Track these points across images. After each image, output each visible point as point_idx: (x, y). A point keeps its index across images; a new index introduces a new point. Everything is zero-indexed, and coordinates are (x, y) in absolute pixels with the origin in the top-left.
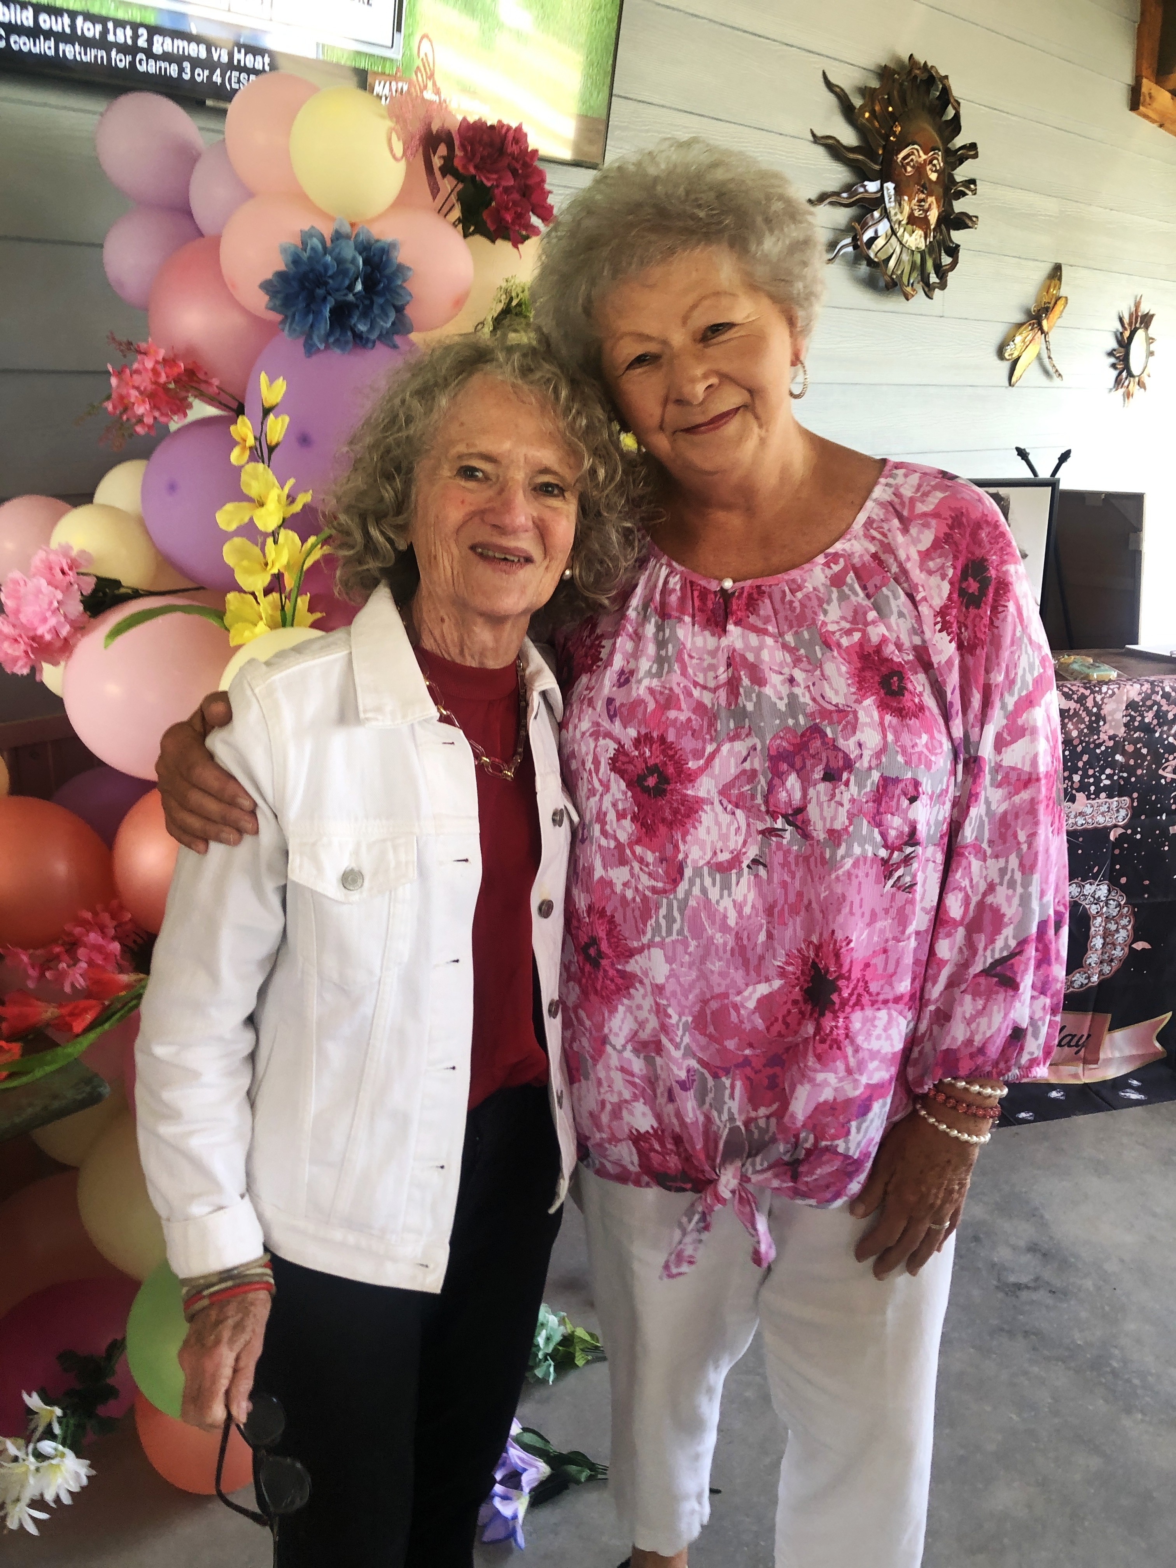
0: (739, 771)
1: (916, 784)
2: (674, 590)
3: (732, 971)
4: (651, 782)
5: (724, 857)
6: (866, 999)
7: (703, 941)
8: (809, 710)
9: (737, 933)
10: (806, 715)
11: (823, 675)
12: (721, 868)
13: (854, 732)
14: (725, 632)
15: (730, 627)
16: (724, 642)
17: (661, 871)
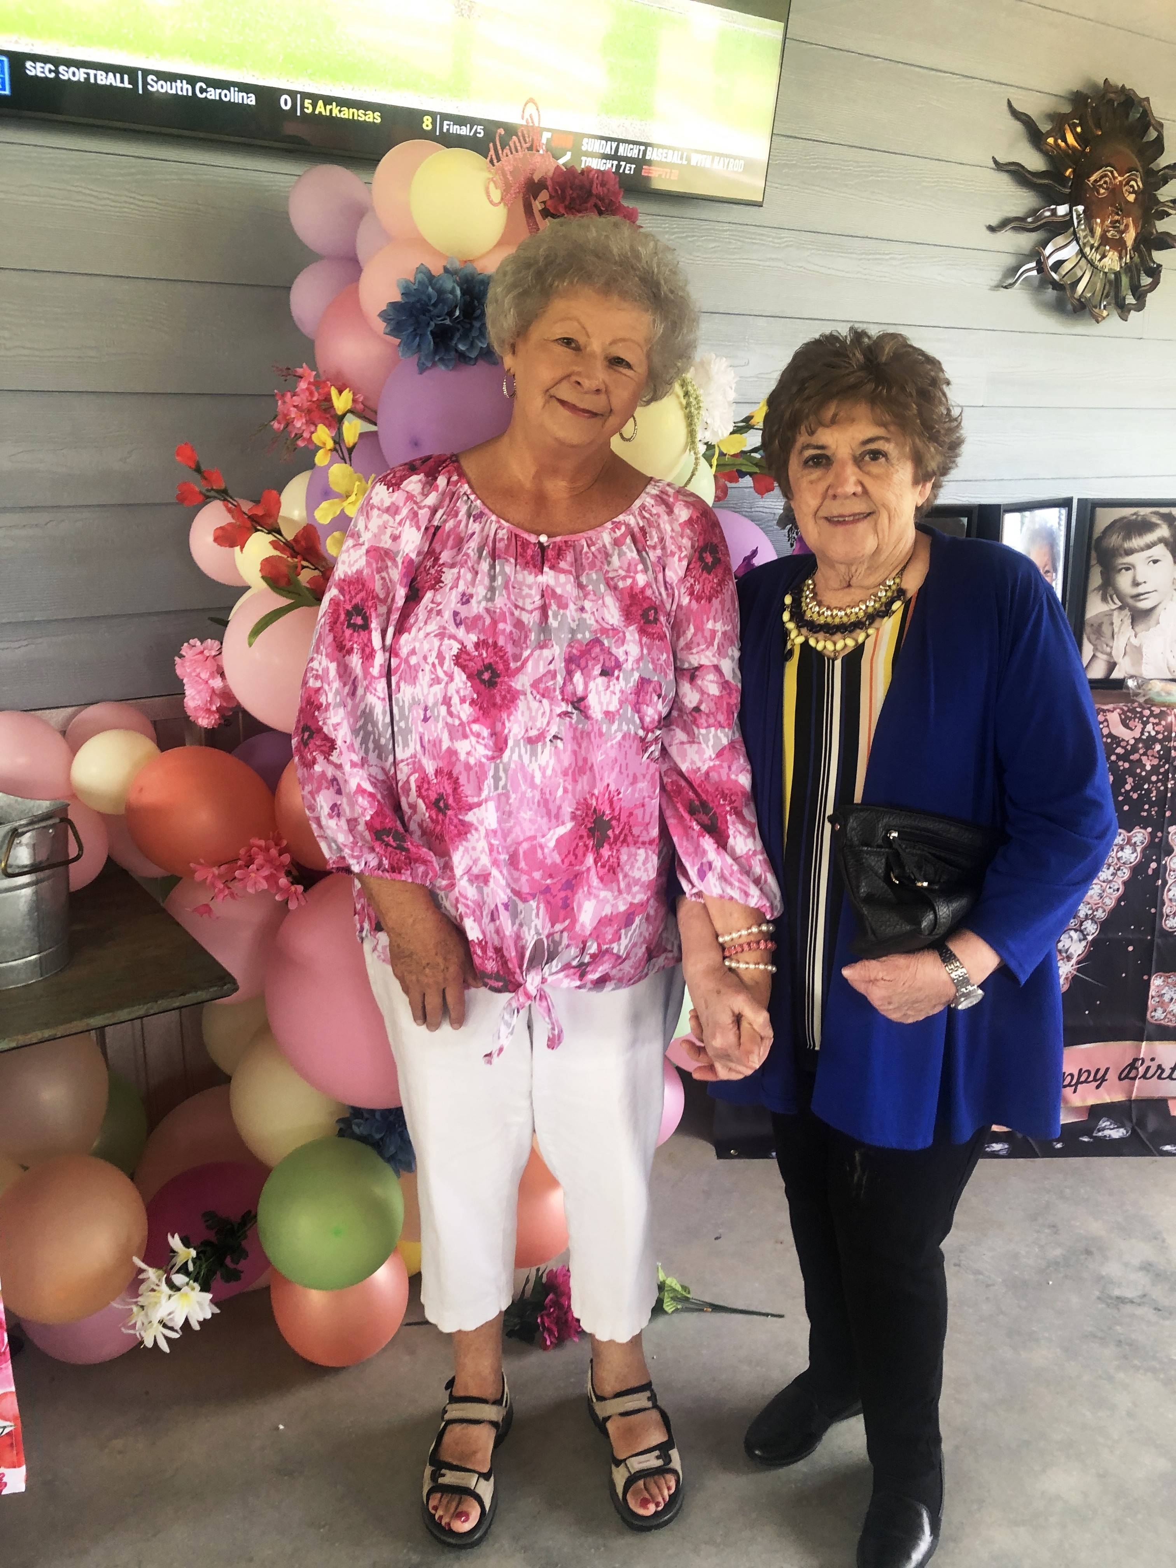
0: (546, 671)
1: (661, 686)
2: (502, 540)
3: (539, 819)
4: (486, 676)
5: (533, 733)
6: (630, 839)
7: (519, 795)
8: (593, 629)
9: (542, 790)
10: (590, 632)
11: (603, 603)
12: (531, 741)
13: (623, 644)
14: (542, 572)
15: (546, 569)
16: (541, 579)
17: (491, 743)
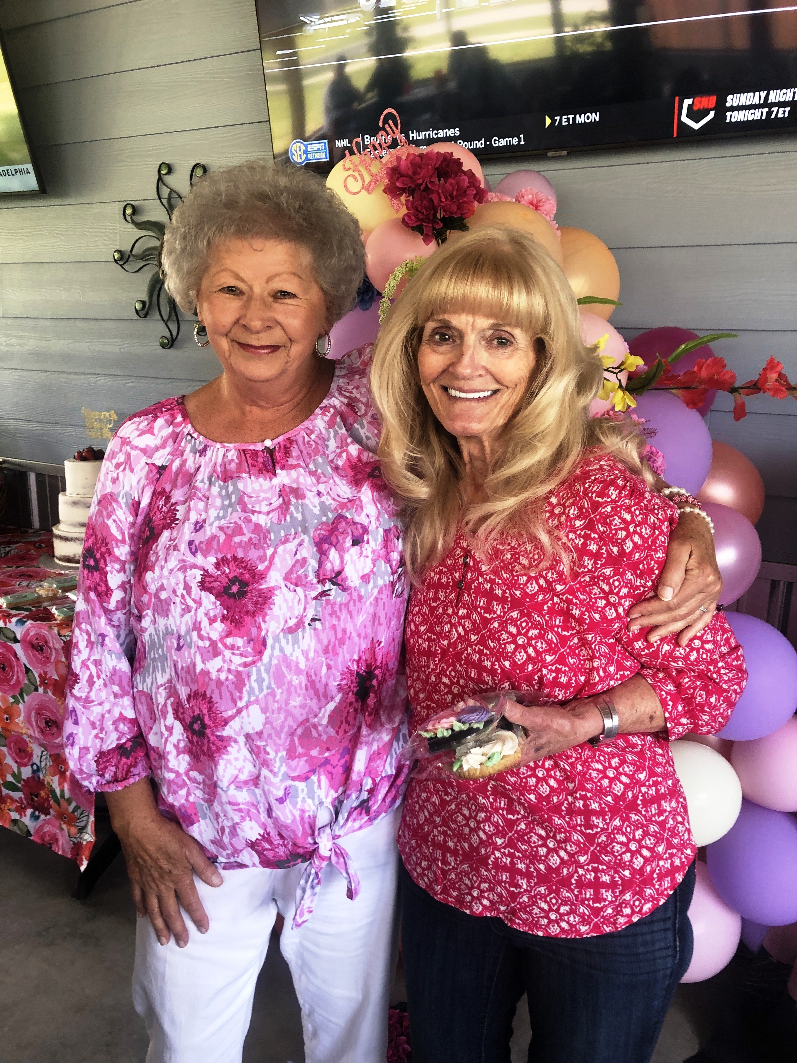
1: (396, 528)
2: (232, 461)
4: (235, 589)
9: (307, 673)
11: (334, 483)
14: (275, 475)
15: (277, 471)
16: (276, 481)
17: (249, 649)
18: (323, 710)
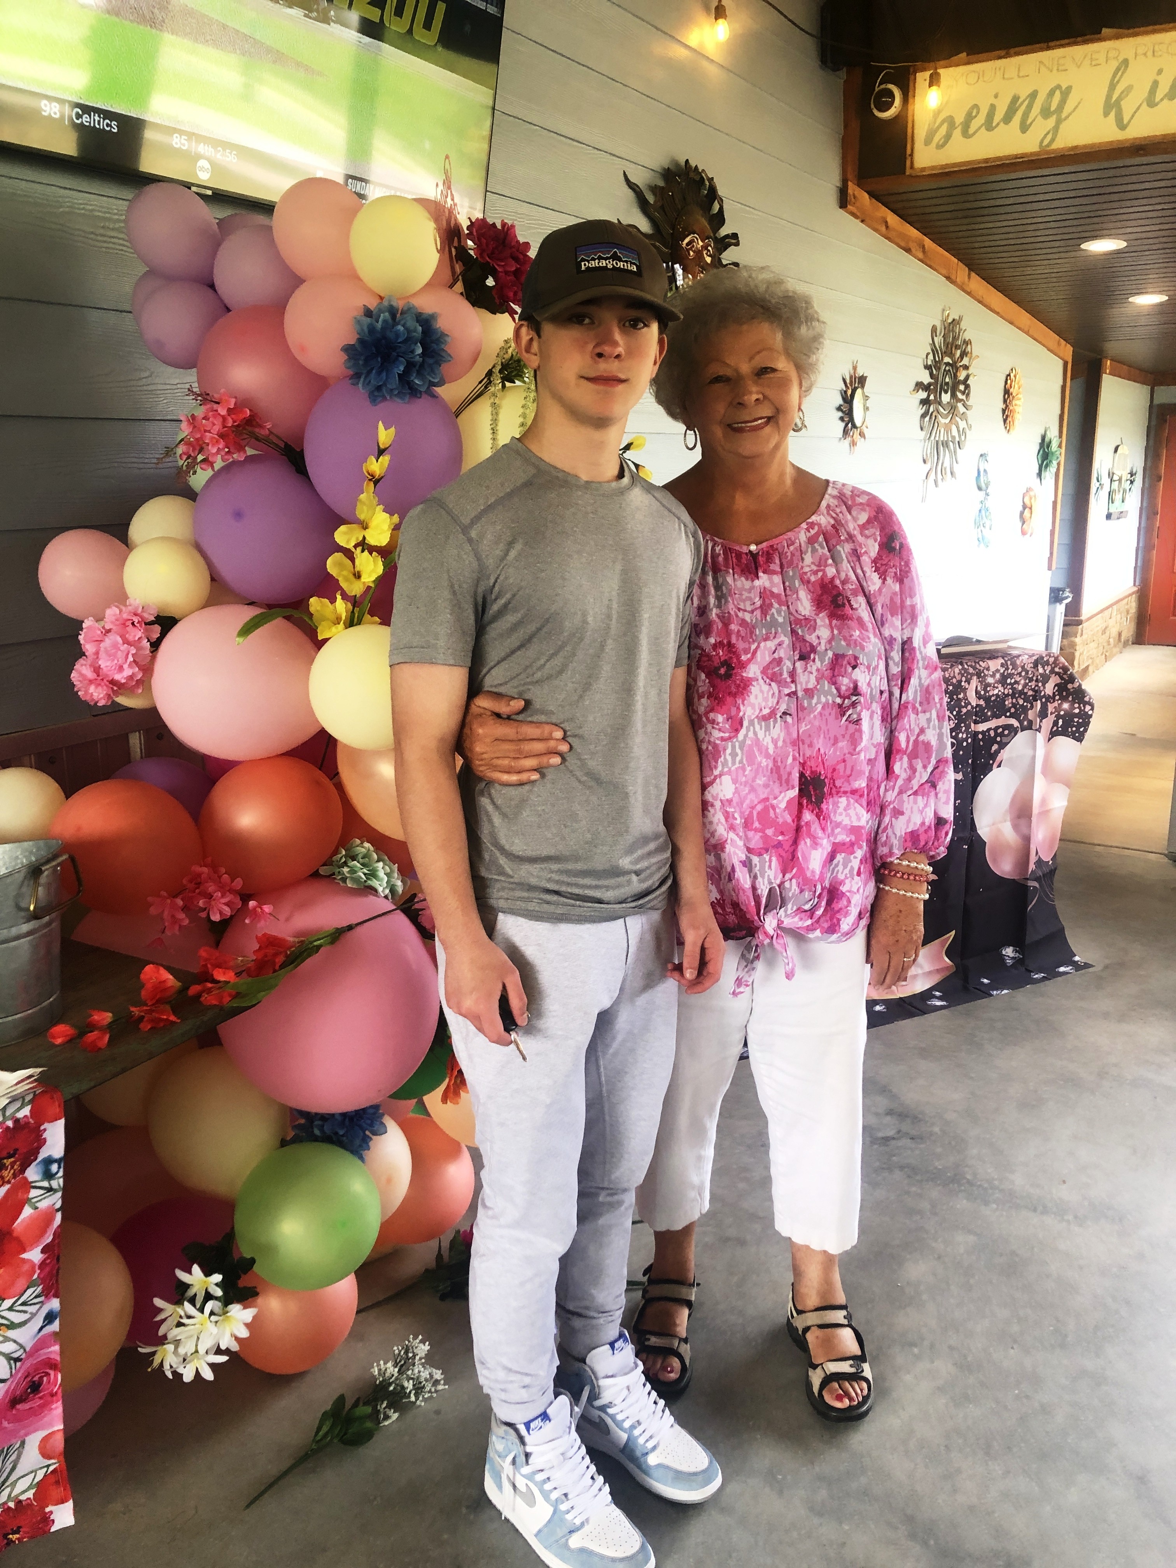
0: (771, 659)
1: (856, 658)
2: (720, 554)
3: (771, 783)
4: (721, 671)
5: (766, 711)
7: (755, 767)
9: (775, 759)
11: (798, 598)
12: (765, 718)
13: (815, 631)
14: (757, 577)
15: (761, 574)
16: (757, 583)
17: (727, 726)
18: (783, 794)
